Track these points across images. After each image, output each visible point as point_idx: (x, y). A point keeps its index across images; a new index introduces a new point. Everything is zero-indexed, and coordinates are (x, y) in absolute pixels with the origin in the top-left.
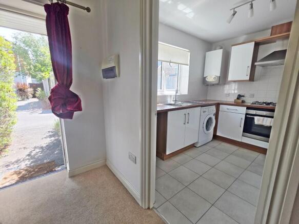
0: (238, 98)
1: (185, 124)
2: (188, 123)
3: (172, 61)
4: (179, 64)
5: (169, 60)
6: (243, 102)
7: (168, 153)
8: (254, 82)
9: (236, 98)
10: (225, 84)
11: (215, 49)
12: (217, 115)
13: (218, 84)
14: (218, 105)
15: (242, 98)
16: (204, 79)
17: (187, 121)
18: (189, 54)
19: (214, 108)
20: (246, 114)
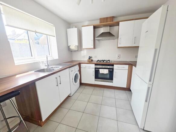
0: (89, 59)
1: (57, 86)
2: (60, 84)
3: (37, 31)
4: (47, 35)
5: (34, 30)
6: (92, 60)
7: (44, 120)
8: (96, 49)
9: (88, 59)
10: (81, 50)
11: (73, 28)
12: (80, 71)
13: (78, 51)
14: (79, 64)
15: (91, 58)
16: (69, 47)
17: (59, 83)
18: (54, 28)
19: (77, 67)
20: (95, 68)
